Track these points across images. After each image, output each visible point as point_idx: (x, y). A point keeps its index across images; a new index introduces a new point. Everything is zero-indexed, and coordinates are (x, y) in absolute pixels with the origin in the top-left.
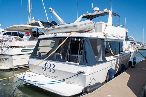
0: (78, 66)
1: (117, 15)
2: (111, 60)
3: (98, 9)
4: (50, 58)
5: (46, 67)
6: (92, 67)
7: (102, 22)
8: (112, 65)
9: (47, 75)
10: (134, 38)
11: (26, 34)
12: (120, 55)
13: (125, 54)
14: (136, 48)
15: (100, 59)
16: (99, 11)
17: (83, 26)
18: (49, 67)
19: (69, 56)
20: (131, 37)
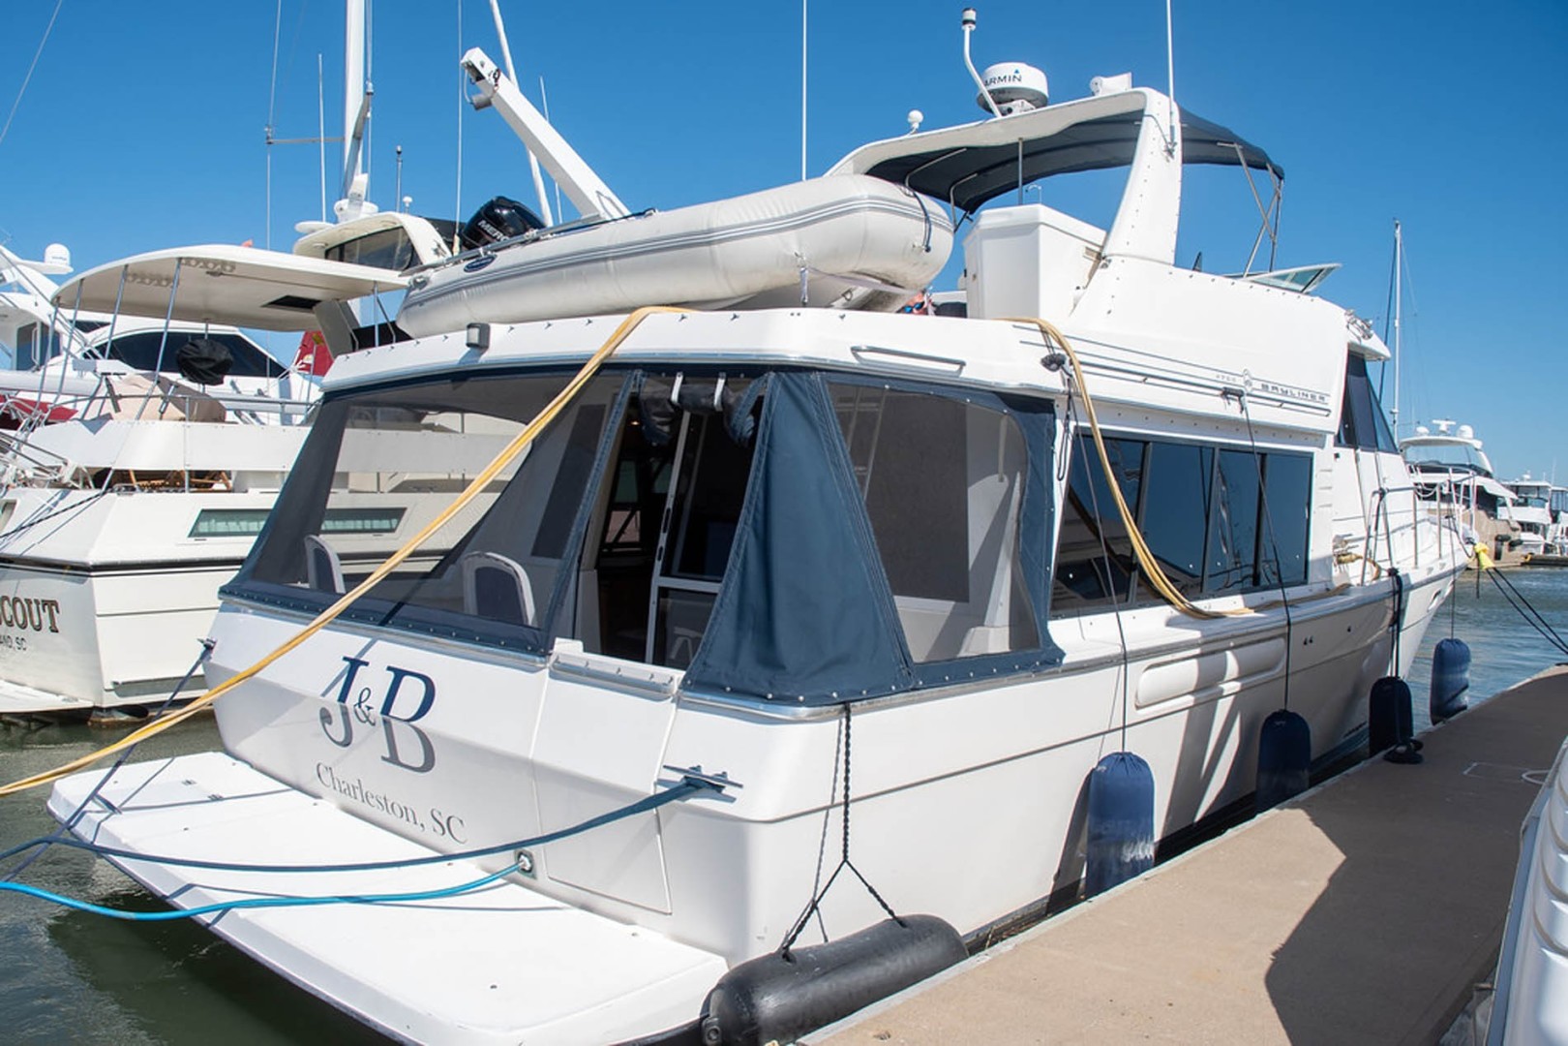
0: (668, 707)
1: (1248, 148)
2: (1118, 650)
3: (1033, 79)
4: (400, 605)
5: (352, 699)
6: (830, 729)
7: (1044, 212)
8: (1133, 716)
9: (366, 798)
10: (1478, 444)
11: (309, 359)
12: (1257, 609)
13: (1329, 592)
14: (1470, 541)
15: (976, 632)
16: (1039, 101)
17: (791, 243)
18: (377, 702)
19: (664, 592)
20: (1453, 430)
